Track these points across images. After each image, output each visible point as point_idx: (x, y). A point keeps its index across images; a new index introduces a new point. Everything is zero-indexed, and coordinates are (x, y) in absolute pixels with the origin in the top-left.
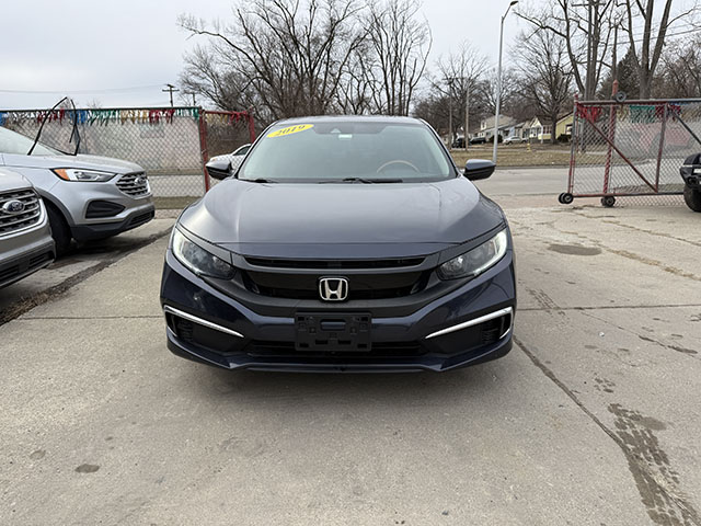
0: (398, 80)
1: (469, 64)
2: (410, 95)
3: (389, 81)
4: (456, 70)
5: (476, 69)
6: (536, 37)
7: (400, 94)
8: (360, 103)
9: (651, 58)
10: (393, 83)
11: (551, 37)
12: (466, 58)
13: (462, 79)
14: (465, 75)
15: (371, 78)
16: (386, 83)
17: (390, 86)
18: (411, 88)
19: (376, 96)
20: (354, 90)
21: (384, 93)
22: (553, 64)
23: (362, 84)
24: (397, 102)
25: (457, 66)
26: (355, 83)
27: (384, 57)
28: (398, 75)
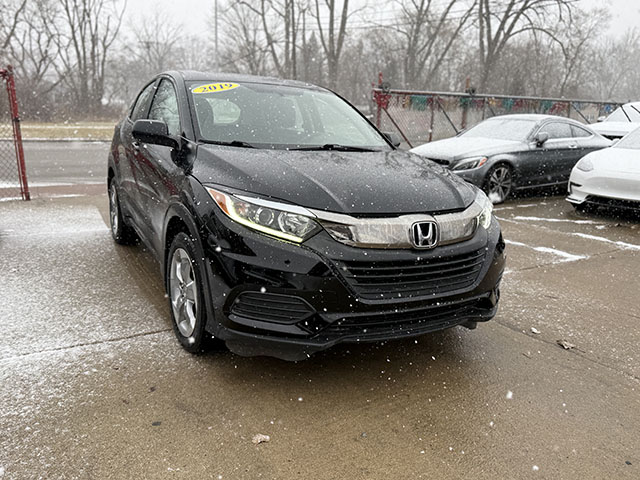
0: (88, 37)
1: (164, 28)
2: (105, 56)
3: (78, 38)
4: (150, 33)
5: (172, 34)
6: (232, 10)
7: (93, 53)
8: (44, 59)
9: (336, 46)
10: (83, 39)
11: (246, 12)
12: (160, 22)
13: (158, 43)
14: (160, 40)
15: (54, 32)
16: (74, 38)
17: (80, 43)
18: (105, 48)
19: (63, 52)
20: (34, 42)
21: (72, 49)
22: (250, 40)
23: (44, 38)
24: (89, 61)
25: (151, 29)
26: (35, 35)
27: (70, 9)
28: (88, 32)
